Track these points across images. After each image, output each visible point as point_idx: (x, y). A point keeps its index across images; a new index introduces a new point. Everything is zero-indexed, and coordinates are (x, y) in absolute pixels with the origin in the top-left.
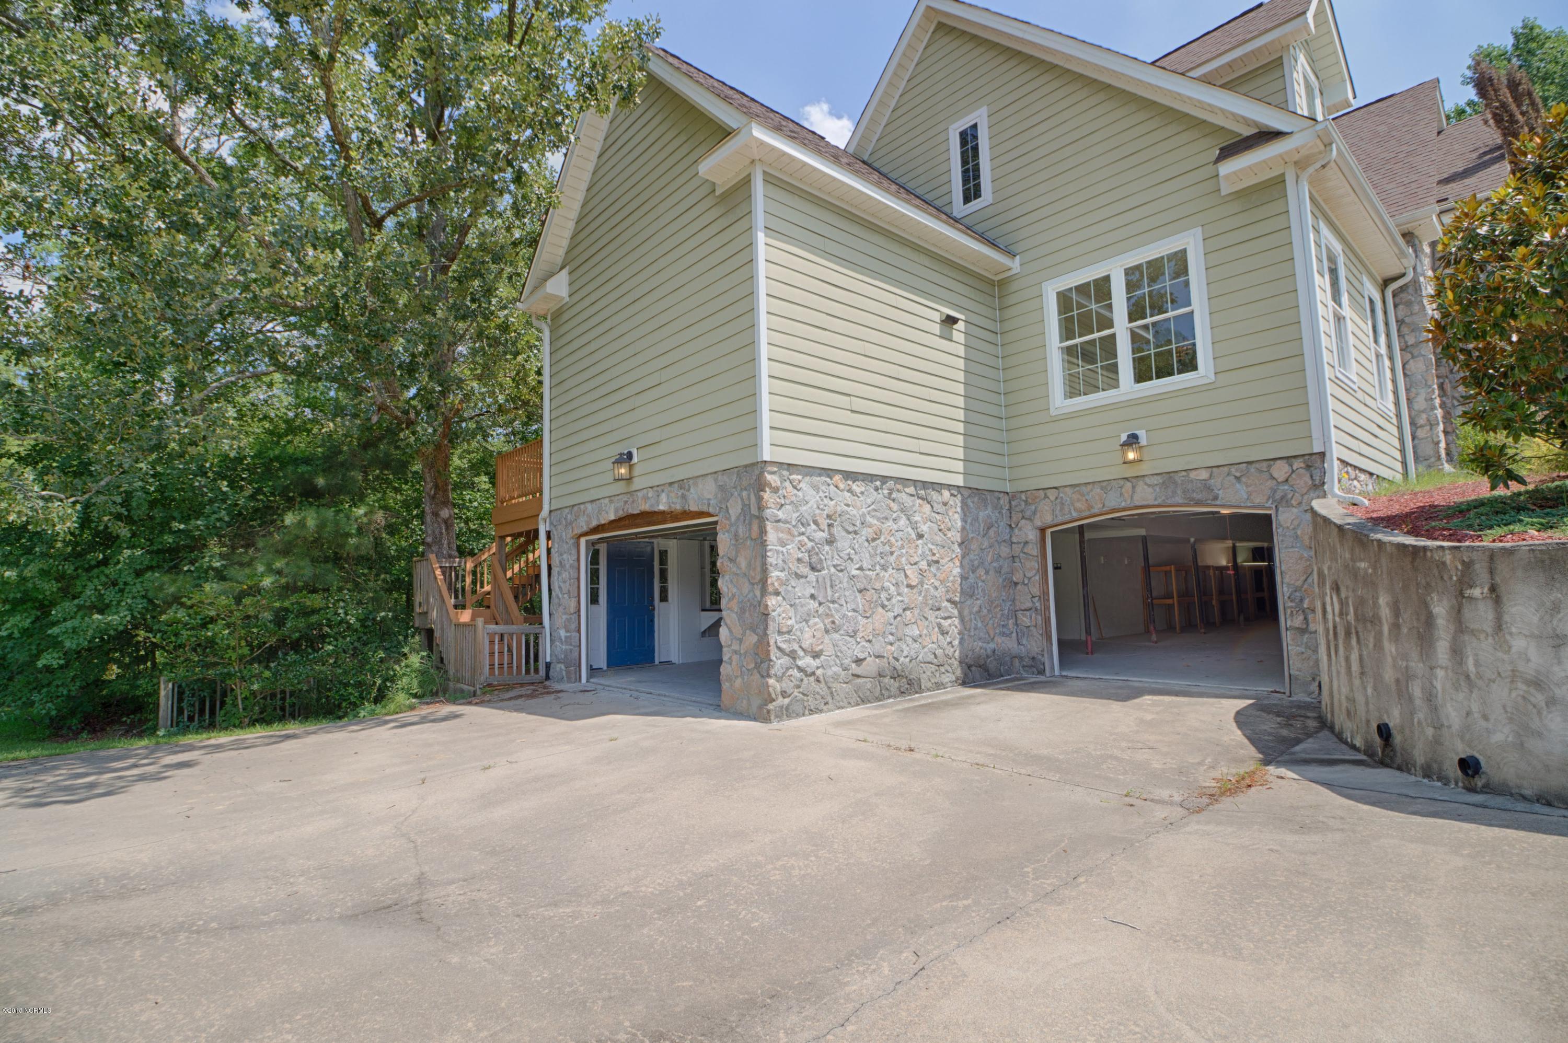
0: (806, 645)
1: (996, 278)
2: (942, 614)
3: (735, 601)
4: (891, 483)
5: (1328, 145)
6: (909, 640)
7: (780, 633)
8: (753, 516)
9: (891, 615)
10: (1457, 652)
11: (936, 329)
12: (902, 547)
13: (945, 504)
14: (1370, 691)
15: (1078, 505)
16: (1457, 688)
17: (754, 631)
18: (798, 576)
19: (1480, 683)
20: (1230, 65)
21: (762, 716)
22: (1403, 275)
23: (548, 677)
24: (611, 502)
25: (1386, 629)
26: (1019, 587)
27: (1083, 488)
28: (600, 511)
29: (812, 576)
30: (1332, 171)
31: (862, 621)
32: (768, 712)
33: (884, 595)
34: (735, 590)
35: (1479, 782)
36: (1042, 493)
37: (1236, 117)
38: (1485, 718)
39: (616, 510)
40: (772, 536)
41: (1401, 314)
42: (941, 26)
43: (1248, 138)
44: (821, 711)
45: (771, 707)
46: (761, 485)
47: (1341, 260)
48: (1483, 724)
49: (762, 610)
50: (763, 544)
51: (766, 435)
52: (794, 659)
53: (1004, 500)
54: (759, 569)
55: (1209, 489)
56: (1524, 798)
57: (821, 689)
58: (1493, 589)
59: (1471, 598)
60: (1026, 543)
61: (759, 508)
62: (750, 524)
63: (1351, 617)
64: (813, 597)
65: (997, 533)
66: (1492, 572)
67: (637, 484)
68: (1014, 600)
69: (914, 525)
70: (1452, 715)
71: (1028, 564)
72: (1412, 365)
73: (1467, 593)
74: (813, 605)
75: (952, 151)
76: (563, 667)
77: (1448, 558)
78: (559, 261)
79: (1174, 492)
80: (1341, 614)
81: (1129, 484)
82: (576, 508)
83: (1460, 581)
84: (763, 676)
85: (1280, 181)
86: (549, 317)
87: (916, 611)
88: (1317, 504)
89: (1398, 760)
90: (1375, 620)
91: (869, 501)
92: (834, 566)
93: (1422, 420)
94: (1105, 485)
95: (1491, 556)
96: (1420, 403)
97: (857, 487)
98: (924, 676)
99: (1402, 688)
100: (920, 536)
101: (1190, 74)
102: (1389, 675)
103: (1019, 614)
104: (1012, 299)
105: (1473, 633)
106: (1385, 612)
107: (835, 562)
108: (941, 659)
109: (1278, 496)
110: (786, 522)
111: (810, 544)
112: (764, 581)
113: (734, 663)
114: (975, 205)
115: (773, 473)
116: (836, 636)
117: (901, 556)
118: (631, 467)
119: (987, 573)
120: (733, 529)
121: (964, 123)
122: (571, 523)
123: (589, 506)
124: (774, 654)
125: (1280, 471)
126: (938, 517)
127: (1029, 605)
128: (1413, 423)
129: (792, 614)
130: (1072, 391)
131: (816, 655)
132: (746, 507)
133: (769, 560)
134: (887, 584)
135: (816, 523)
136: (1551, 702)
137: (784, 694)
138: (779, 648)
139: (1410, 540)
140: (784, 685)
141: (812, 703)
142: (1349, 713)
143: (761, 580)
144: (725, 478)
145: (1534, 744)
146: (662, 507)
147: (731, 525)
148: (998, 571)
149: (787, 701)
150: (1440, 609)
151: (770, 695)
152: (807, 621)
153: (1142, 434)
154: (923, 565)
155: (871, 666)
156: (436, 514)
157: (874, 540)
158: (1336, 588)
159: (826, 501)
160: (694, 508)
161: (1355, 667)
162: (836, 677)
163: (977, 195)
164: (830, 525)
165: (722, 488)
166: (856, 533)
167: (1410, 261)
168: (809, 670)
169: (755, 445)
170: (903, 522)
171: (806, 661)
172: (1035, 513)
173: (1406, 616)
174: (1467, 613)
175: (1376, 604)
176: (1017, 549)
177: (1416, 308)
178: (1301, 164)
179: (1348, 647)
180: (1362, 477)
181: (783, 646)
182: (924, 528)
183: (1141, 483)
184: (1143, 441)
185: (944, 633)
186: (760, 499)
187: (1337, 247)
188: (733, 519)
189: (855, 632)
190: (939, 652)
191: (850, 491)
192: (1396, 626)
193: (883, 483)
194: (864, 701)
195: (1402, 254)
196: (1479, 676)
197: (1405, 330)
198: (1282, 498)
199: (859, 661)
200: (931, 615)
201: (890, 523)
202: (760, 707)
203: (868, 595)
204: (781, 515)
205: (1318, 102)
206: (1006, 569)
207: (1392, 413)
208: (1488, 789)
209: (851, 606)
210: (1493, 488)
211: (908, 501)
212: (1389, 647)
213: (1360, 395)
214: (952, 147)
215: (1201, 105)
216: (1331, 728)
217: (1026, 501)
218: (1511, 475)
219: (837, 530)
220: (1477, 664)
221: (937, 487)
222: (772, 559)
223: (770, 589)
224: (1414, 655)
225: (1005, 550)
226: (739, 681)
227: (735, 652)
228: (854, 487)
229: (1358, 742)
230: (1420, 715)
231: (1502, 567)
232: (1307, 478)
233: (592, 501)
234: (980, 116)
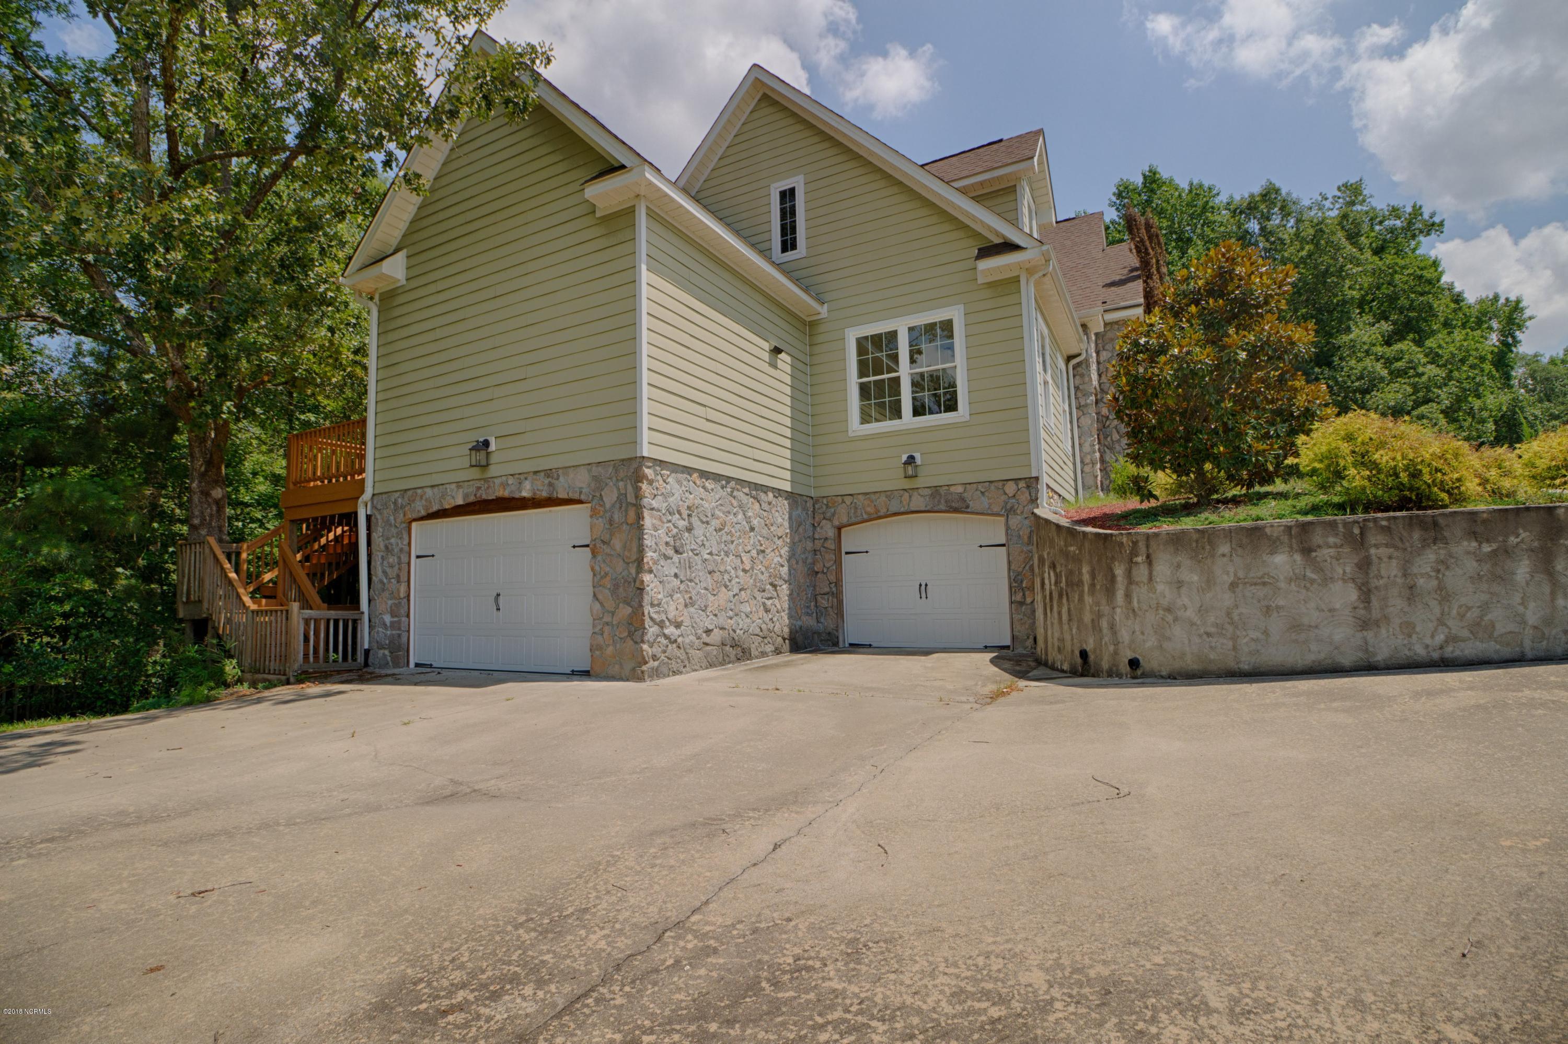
0: (671, 616)
1: (808, 319)
2: (766, 595)
3: (608, 578)
4: (733, 484)
5: (1047, 261)
6: (743, 615)
7: (652, 605)
8: (629, 504)
9: (731, 593)
10: (1128, 596)
11: (766, 356)
12: (740, 537)
13: (770, 503)
14: (1074, 631)
15: (869, 509)
16: (1127, 618)
17: (629, 604)
18: (666, 557)
19: (1139, 613)
20: (981, 183)
21: (636, 676)
22: (1079, 355)
23: (366, 664)
24: (459, 487)
25: (1086, 588)
26: (819, 575)
27: (873, 496)
28: (443, 496)
29: (676, 558)
30: (1047, 279)
31: (711, 598)
32: (643, 672)
33: (726, 577)
34: (608, 569)
35: (1139, 672)
36: (840, 499)
37: (990, 229)
38: (1143, 633)
39: (466, 496)
40: (648, 521)
41: (1077, 382)
42: (765, 97)
43: (997, 245)
44: (681, 673)
45: (644, 668)
46: (638, 478)
47: (1047, 341)
48: (1141, 637)
49: (637, 585)
50: (640, 528)
51: (646, 435)
52: (662, 627)
53: (810, 504)
54: (635, 549)
55: (963, 500)
56: (1162, 677)
57: (680, 654)
58: (1148, 556)
59: (1137, 563)
60: (826, 539)
61: (637, 497)
62: (626, 511)
63: (1063, 584)
64: (676, 576)
65: (805, 531)
66: (1148, 547)
67: (493, 471)
68: (815, 587)
69: (748, 520)
70: (1125, 635)
71: (827, 557)
72: (1082, 419)
73: (1135, 560)
74: (676, 582)
75: (772, 206)
76: (387, 652)
77: (1125, 540)
78: (394, 243)
79: (939, 502)
80: (1056, 583)
81: (906, 495)
82: (410, 493)
83: (1131, 553)
84: (636, 643)
85: (1016, 280)
86: (377, 297)
87: (748, 592)
88: (1036, 511)
89: (1092, 671)
90: (1080, 583)
91: (717, 497)
92: (692, 550)
93: (1087, 460)
94: (889, 494)
95: (1148, 537)
96: (1087, 448)
97: (709, 485)
98: (753, 646)
99: (1096, 626)
100: (752, 529)
101: (954, 184)
102: (1087, 617)
103: (819, 598)
104: (820, 338)
105: (1137, 584)
106: (1086, 577)
107: (693, 547)
108: (766, 632)
109: (1008, 507)
110: (659, 510)
111: (675, 531)
112: (640, 561)
113: (606, 634)
114: (791, 255)
115: (649, 467)
116: (692, 610)
117: (738, 545)
118: (488, 454)
119: (797, 563)
120: (608, 515)
121: (785, 185)
122: (402, 507)
123: (429, 492)
124: (648, 623)
125: (1011, 488)
126: (765, 514)
127: (827, 590)
128: (1082, 462)
129: (661, 590)
130: (866, 418)
131: (678, 625)
132: (621, 498)
133: (646, 542)
134: (729, 568)
135: (679, 513)
136: (1176, 619)
137: (655, 658)
138: (651, 618)
139: (1101, 531)
140: (654, 650)
141: (674, 666)
142: (1059, 650)
143: (637, 559)
144: (600, 469)
145: (1166, 645)
146: (525, 494)
147: (605, 511)
148: (804, 562)
149: (656, 663)
150: (1119, 571)
151: (644, 658)
152: (671, 596)
153: (918, 456)
154: (754, 553)
155: (717, 636)
156: (206, 494)
157: (721, 530)
158: (1053, 566)
159: (687, 494)
160: (563, 495)
161: (1065, 617)
162: (691, 645)
163: (794, 247)
164: (689, 515)
165: (596, 478)
166: (708, 523)
167: (1083, 346)
168: (673, 638)
169: (635, 442)
170: (740, 516)
171: (670, 630)
172: (833, 515)
173: (1099, 578)
174: (1135, 572)
175: (1080, 573)
176: (818, 544)
177: (1087, 379)
178: (1031, 271)
179: (1060, 604)
180: (1056, 497)
181: (655, 616)
182: (755, 522)
183: (915, 493)
184: (919, 461)
185: (767, 611)
186: (638, 490)
187: (1046, 331)
188: (608, 506)
189: (706, 607)
190: (764, 626)
191: (704, 487)
192: (1093, 585)
193: (728, 483)
194: (711, 665)
195: (1081, 340)
196: (1140, 609)
197: (1079, 394)
198: (1012, 508)
199: (708, 632)
200: (759, 595)
201: (731, 517)
202: (634, 669)
203: (717, 576)
204: (655, 504)
205: (1034, 223)
206: (810, 560)
207: (1070, 453)
208: (1144, 675)
209: (703, 585)
210: (1142, 502)
211: (745, 499)
212: (1088, 599)
213: (1055, 438)
214: (772, 201)
215: (967, 214)
216: (1046, 664)
217: (827, 505)
218: (1151, 495)
219: (694, 520)
220: (1139, 602)
221: (765, 489)
222: (648, 541)
223: (646, 567)
224: (1104, 602)
225: (809, 545)
226: (611, 648)
227: (607, 624)
228: (707, 484)
229: (1066, 667)
230: (1106, 639)
231: (1153, 544)
232: (1027, 495)
233: (433, 486)
234: (797, 182)
